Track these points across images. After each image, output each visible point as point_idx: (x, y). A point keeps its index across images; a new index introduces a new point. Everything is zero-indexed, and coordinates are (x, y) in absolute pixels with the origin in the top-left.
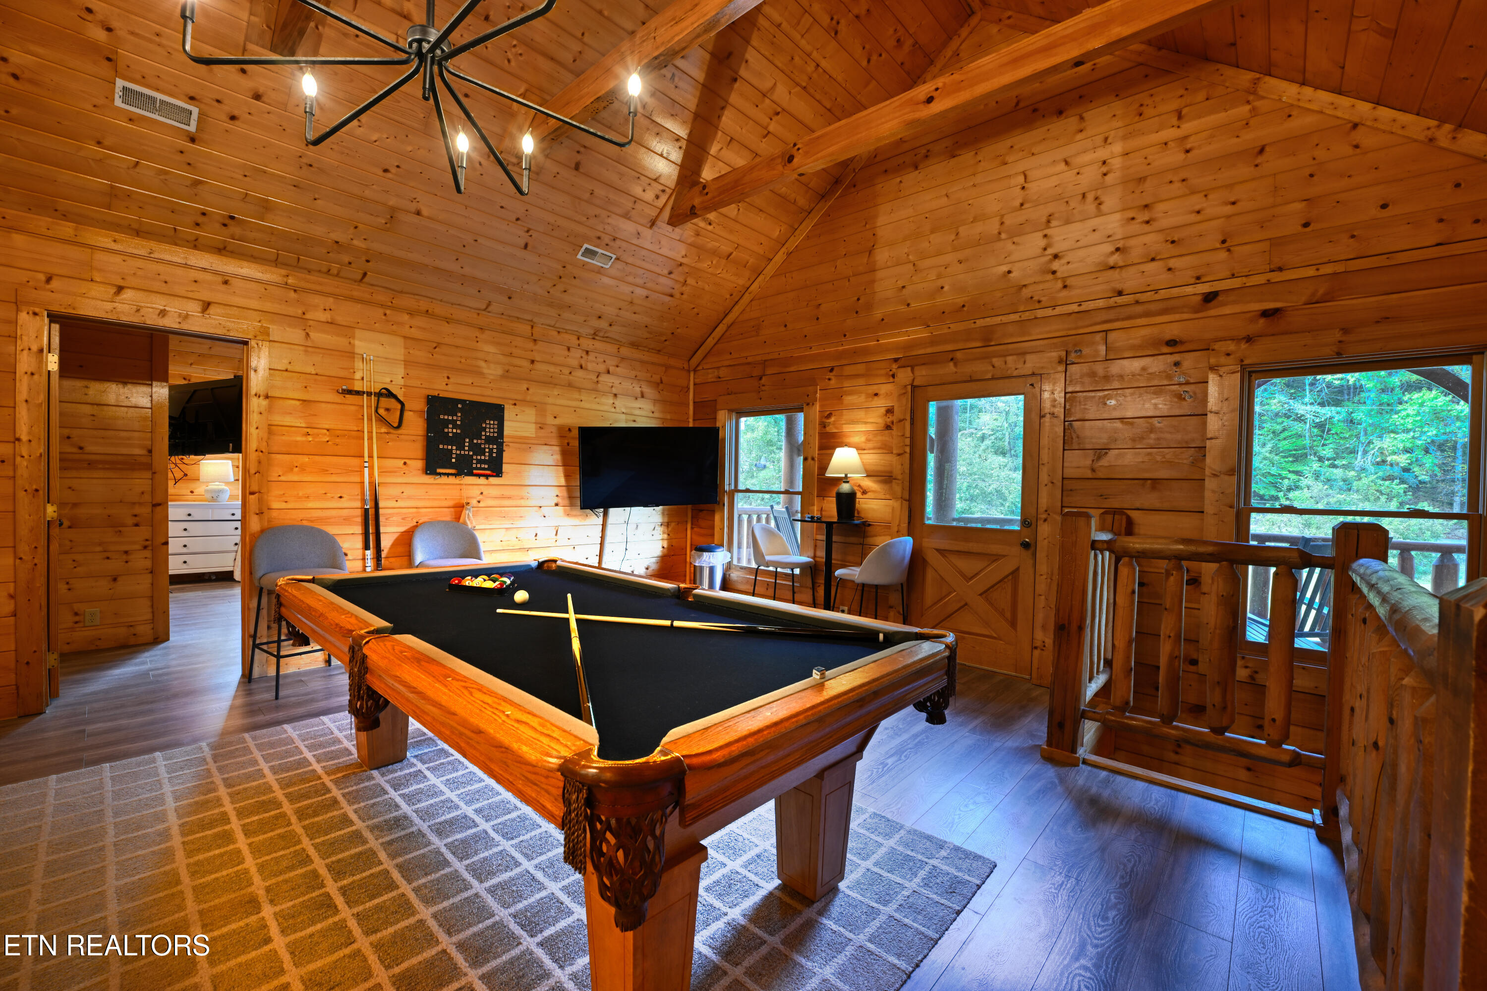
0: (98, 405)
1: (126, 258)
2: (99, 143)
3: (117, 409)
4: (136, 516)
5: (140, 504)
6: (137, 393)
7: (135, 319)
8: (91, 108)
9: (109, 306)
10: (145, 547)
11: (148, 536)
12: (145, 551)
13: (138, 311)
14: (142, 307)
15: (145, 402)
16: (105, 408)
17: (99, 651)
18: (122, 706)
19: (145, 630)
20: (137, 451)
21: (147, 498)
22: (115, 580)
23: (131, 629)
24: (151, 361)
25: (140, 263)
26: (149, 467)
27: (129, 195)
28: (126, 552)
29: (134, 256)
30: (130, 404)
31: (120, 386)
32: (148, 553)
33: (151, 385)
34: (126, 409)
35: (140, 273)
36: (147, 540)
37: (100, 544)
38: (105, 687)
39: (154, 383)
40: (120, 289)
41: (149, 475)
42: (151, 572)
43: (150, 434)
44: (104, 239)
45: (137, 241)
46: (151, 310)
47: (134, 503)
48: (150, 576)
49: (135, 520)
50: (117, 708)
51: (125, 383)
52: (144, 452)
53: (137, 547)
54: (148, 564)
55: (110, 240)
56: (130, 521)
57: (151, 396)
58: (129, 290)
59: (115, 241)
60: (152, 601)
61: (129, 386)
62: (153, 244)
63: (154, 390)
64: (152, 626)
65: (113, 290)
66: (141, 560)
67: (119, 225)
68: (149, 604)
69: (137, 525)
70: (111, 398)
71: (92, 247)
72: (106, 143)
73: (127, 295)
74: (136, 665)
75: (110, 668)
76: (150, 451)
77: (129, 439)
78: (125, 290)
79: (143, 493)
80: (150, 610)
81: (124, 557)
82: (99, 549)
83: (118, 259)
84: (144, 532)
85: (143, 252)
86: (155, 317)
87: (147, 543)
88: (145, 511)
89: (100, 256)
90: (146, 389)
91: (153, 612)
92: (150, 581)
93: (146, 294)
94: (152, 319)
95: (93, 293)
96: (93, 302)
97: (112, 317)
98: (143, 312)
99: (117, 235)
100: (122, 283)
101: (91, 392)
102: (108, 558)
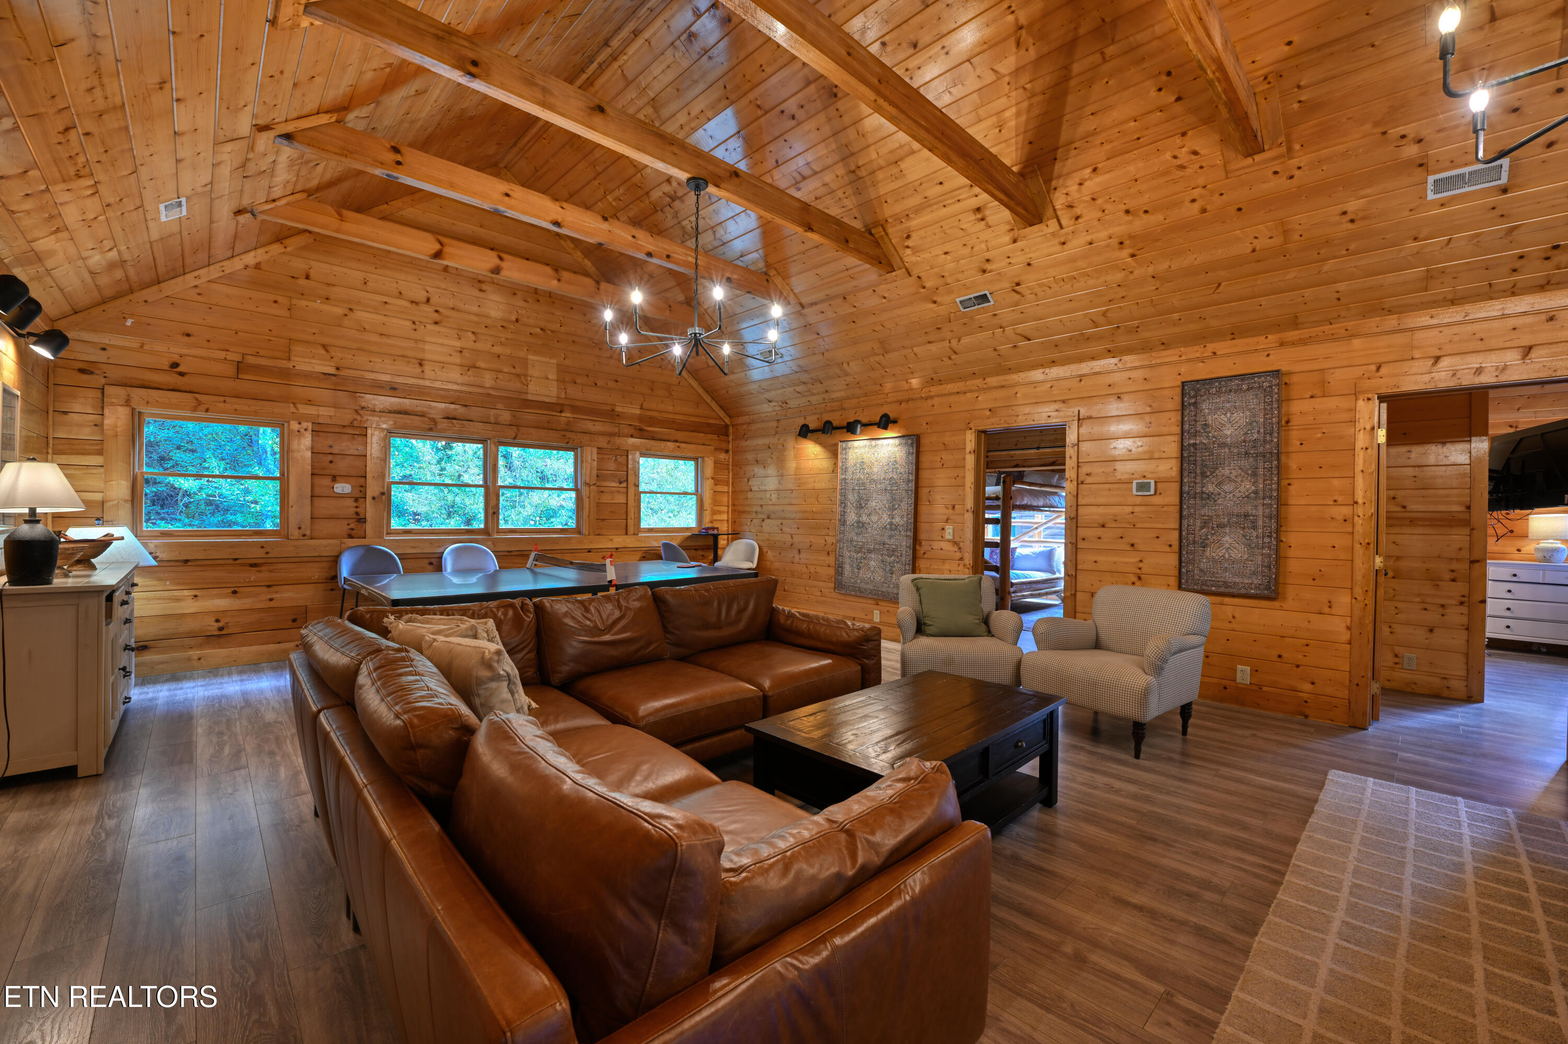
0: (1419, 466)
1: (1440, 329)
2: (1415, 239)
3: (1438, 468)
4: (1453, 571)
5: (1458, 560)
6: (1456, 450)
7: (1451, 383)
8: (1408, 213)
9: (1427, 378)
10: (1462, 603)
11: (1465, 592)
12: (1461, 607)
13: (1454, 375)
14: (1457, 370)
15: (1463, 459)
16: (1425, 468)
17: (1414, 694)
18: (1431, 747)
19: (1458, 686)
20: (1455, 508)
21: (1465, 554)
22: (1431, 631)
23: (1445, 681)
24: (1470, 417)
25: (1456, 329)
26: (1466, 523)
27: (1443, 272)
28: (1443, 606)
29: (1449, 325)
30: (1448, 463)
31: (1440, 446)
32: (1464, 609)
33: (1470, 441)
34: (1444, 468)
35: (1456, 338)
36: (1463, 596)
37: (1419, 595)
38: (1417, 726)
39: (1474, 439)
40: (1437, 359)
41: (1467, 531)
42: (1467, 629)
43: (1468, 491)
44: (1423, 319)
45: (1454, 309)
46: (1467, 371)
47: (1452, 559)
48: (1466, 632)
49: (1453, 575)
50: (1426, 746)
51: (1444, 443)
52: (1462, 509)
53: (1454, 602)
54: (1464, 620)
55: (1428, 318)
56: (1448, 576)
57: (1470, 452)
58: (1445, 358)
59: (1432, 317)
60: (1467, 658)
61: (1448, 445)
62: (1468, 307)
63: (1473, 445)
64: (1465, 683)
65: (1432, 361)
66: (1457, 616)
67: (1434, 302)
68: (1465, 660)
69: (1454, 580)
70: (1432, 460)
71: (1412, 330)
72: (1421, 236)
73: (1445, 363)
74: (1447, 715)
75: (1423, 711)
76: (1469, 508)
77: (1447, 496)
78: (1442, 359)
79: (1460, 549)
80: (1465, 667)
81: (1441, 610)
82: (1417, 599)
83: (1435, 332)
84: (1460, 588)
85: (1459, 318)
86: (1472, 376)
87: (1464, 599)
88: (1463, 567)
89: (1419, 335)
90: (1465, 446)
91: (1467, 670)
92: (1466, 637)
93: (1462, 356)
94: (1468, 380)
95: (1414, 370)
96: (1413, 378)
97: (1430, 387)
98: (1459, 374)
99: (1433, 311)
100: (1438, 353)
101: (1413, 455)
102: (1425, 609)
